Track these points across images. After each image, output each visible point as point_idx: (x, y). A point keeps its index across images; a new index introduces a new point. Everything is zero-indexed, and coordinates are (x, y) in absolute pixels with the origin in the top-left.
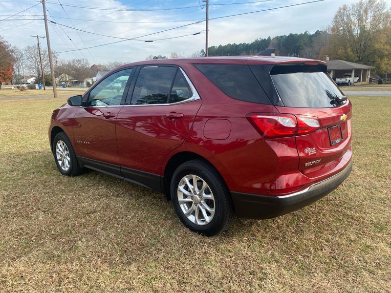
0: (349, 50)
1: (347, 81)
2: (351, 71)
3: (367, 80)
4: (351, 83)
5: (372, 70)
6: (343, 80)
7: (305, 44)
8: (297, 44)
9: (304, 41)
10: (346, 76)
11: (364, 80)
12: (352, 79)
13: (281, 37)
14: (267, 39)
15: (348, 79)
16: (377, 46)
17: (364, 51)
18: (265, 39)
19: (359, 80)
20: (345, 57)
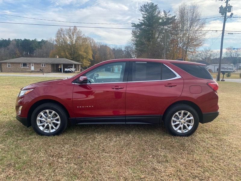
0: (67, 53)
1: (71, 70)
2: (72, 65)
3: (80, 70)
4: (73, 72)
5: (81, 65)
6: (69, 70)
7: (36, 47)
8: (31, 46)
9: (35, 44)
10: (70, 68)
11: (78, 70)
12: (73, 69)
13: (18, 40)
14: (7, 40)
15: (71, 69)
16: (80, 53)
17: (74, 55)
18: (6, 40)
19: (76, 70)
20: (65, 57)
